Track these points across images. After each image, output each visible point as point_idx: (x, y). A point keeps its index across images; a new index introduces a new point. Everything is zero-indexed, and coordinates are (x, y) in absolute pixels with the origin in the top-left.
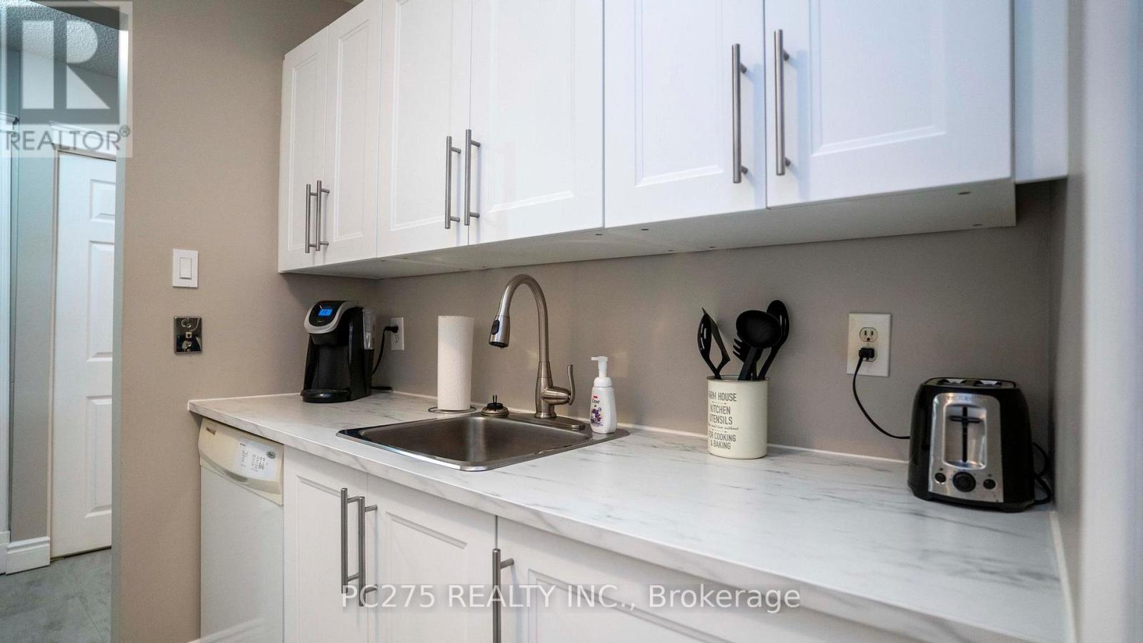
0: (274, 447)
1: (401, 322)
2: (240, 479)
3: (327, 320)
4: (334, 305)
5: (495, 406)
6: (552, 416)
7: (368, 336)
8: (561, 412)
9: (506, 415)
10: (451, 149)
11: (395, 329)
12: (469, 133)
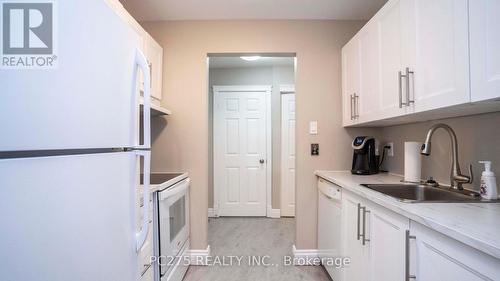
0: (339, 188)
1: (392, 145)
2: (330, 198)
3: (360, 144)
4: (363, 138)
5: (432, 182)
6: (460, 189)
7: (377, 150)
8: (465, 187)
9: (437, 186)
10: (401, 76)
11: (389, 147)
12: (407, 69)
